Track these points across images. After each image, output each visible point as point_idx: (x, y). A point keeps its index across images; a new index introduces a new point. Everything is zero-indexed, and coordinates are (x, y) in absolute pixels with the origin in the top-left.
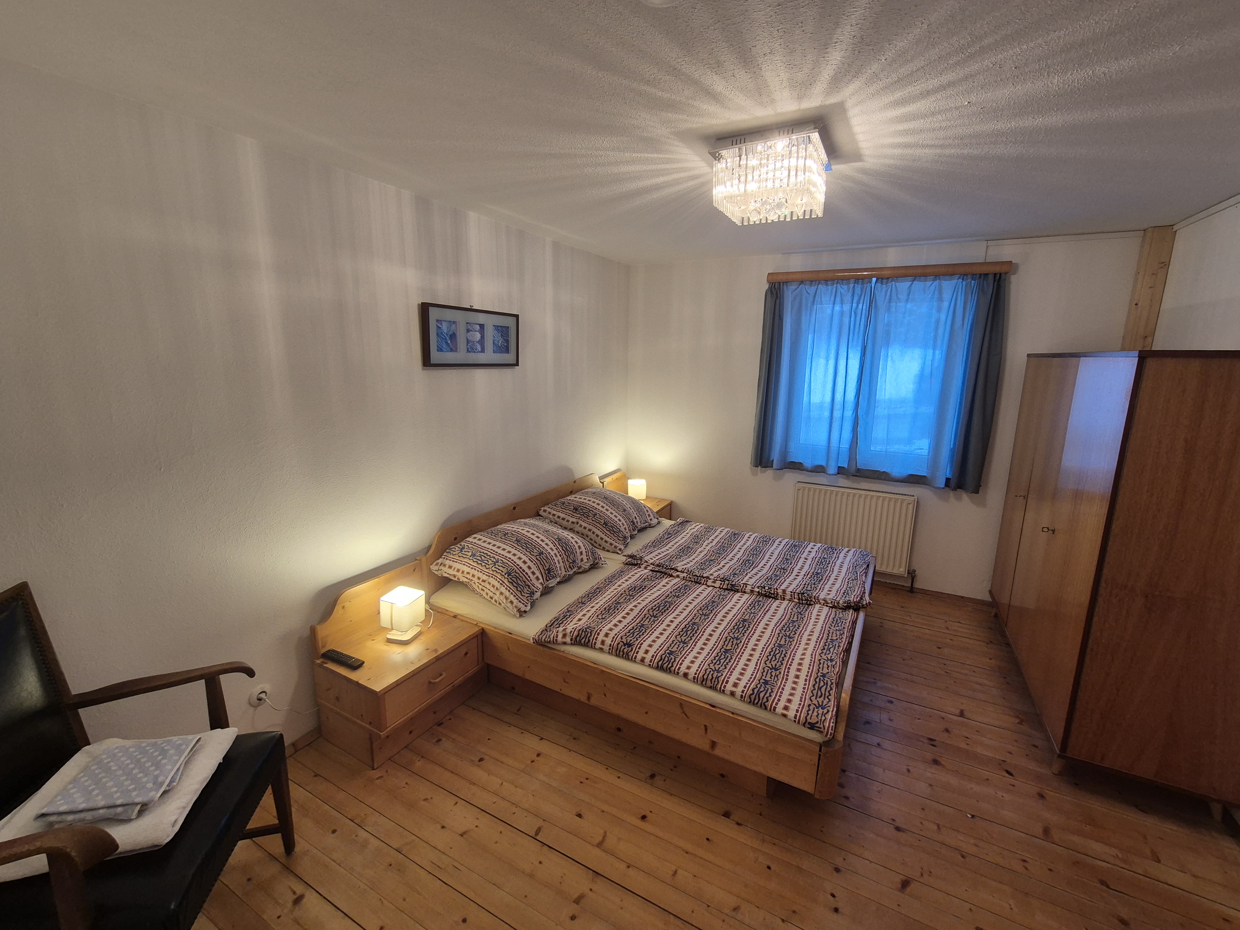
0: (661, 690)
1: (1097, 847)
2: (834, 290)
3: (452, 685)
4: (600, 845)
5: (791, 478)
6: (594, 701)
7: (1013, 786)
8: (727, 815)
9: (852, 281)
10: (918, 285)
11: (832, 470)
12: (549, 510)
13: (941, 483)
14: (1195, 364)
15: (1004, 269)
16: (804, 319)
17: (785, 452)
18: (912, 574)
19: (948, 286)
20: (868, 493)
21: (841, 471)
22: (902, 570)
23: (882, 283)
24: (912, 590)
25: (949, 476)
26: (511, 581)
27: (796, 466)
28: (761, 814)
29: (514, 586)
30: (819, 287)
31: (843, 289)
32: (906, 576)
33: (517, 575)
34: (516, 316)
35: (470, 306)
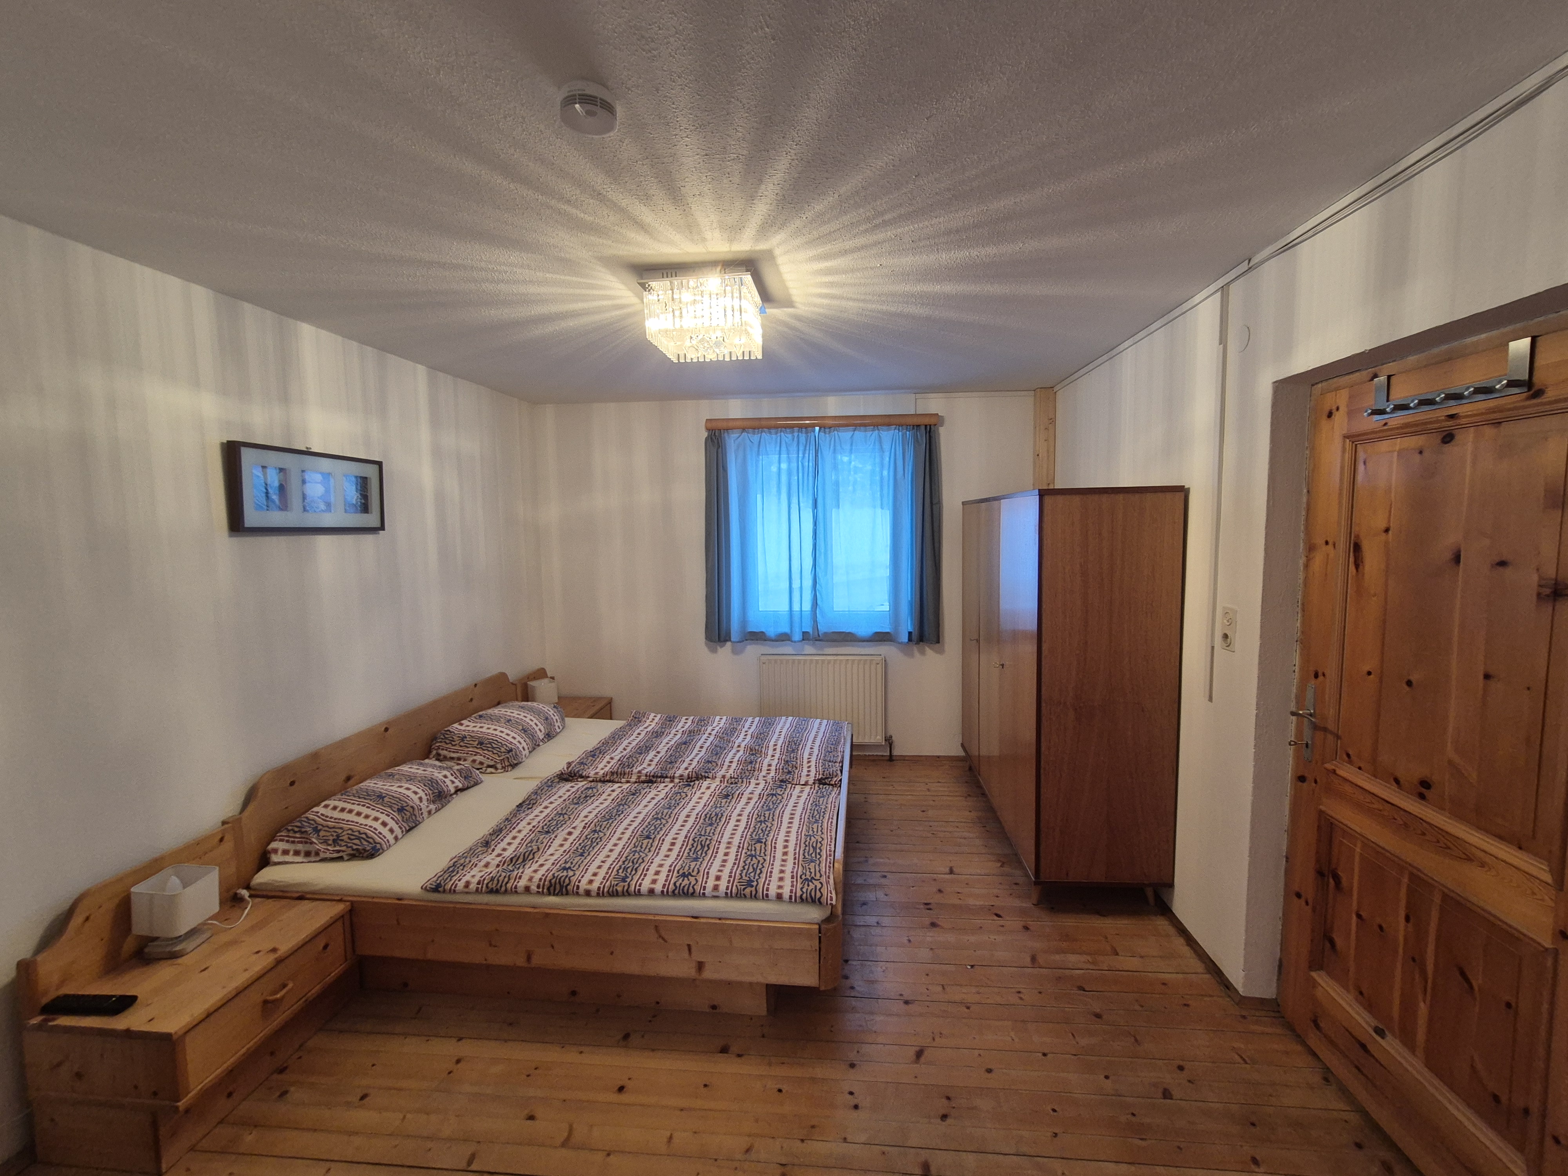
0: (625, 915)
2: (779, 438)
3: (304, 999)
4: (565, 1144)
5: (753, 650)
6: (536, 961)
7: (1003, 926)
8: (724, 1050)
9: (796, 429)
10: (859, 434)
11: (797, 636)
13: (905, 638)
15: (932, 421)
16: (751, 470)
17: (744, 621)
18: (889, 741)
20: (836, 657)
21: (805, 636)
22: (879, 739)
23: (825, 433)
24: (891, 758)
25: (910, 629)
27: (758, 637)
28: (763, 1036)
30: (762, 437)
31: (787, 437)
32: (884, 744)
34: (379, 464)
35: (307, 448)
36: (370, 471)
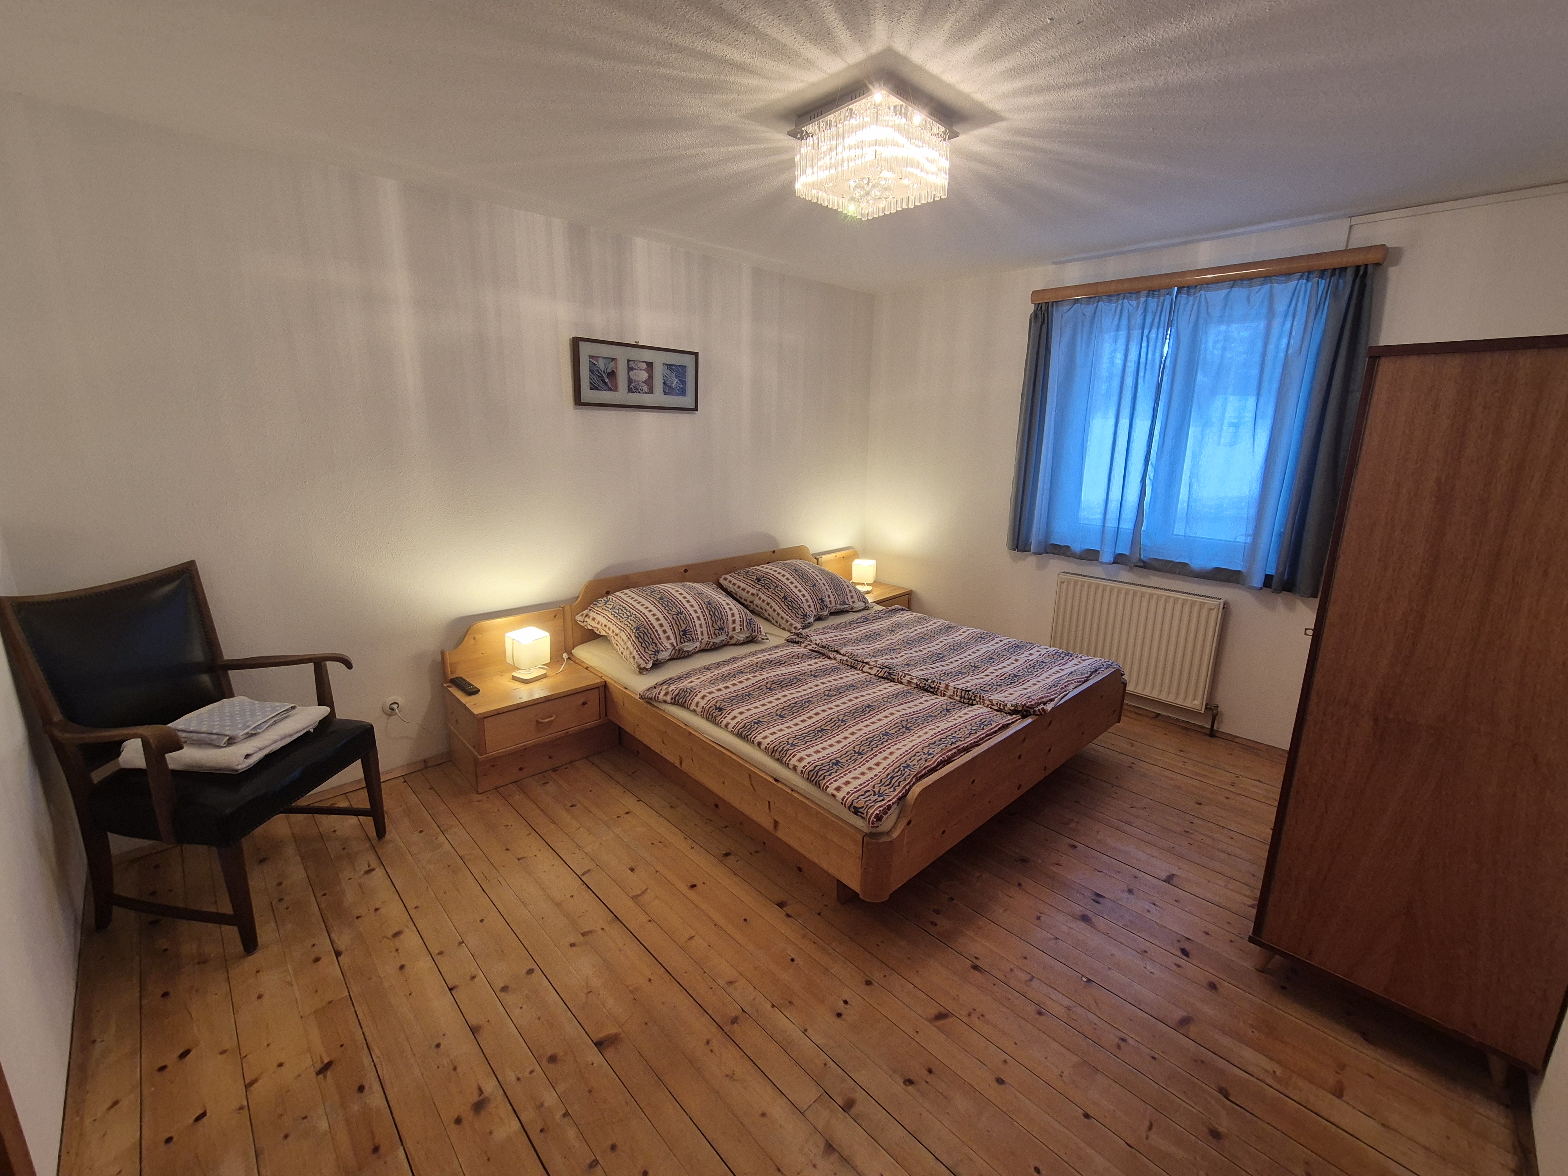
0: (733, 756)
1: (1249, 1055)
2: (1119, 308)
4: (635, 898)
5: (1057, 565)
6: (685, 767)
7: (1179, 966)
8: (781, 905)
9: (1144, 293)
10: (1239, 293)
11: (1107, 556)
12: (729, 578)
13: (1257, 580)
14: (1454, 363)
16: (1080, 348)
17: (1048, 533)
18: (1212, 710)
19: (1283, 291)
20: (1153, 591)
21: (1119, 560)
22: (1197, 703)
23: (1188, 294)
24: (1212, 733)
25: (1271, 571)
26: (637, 636)
27: (1060, 551)
28: (819, 914)
29: (639, 641)
30: (1099, 306)
31: (1129, 305)
32: (1203, 712)
33: (646, 631)
34: (696, 354)
35: (636, 342)
36: (688, 361)
